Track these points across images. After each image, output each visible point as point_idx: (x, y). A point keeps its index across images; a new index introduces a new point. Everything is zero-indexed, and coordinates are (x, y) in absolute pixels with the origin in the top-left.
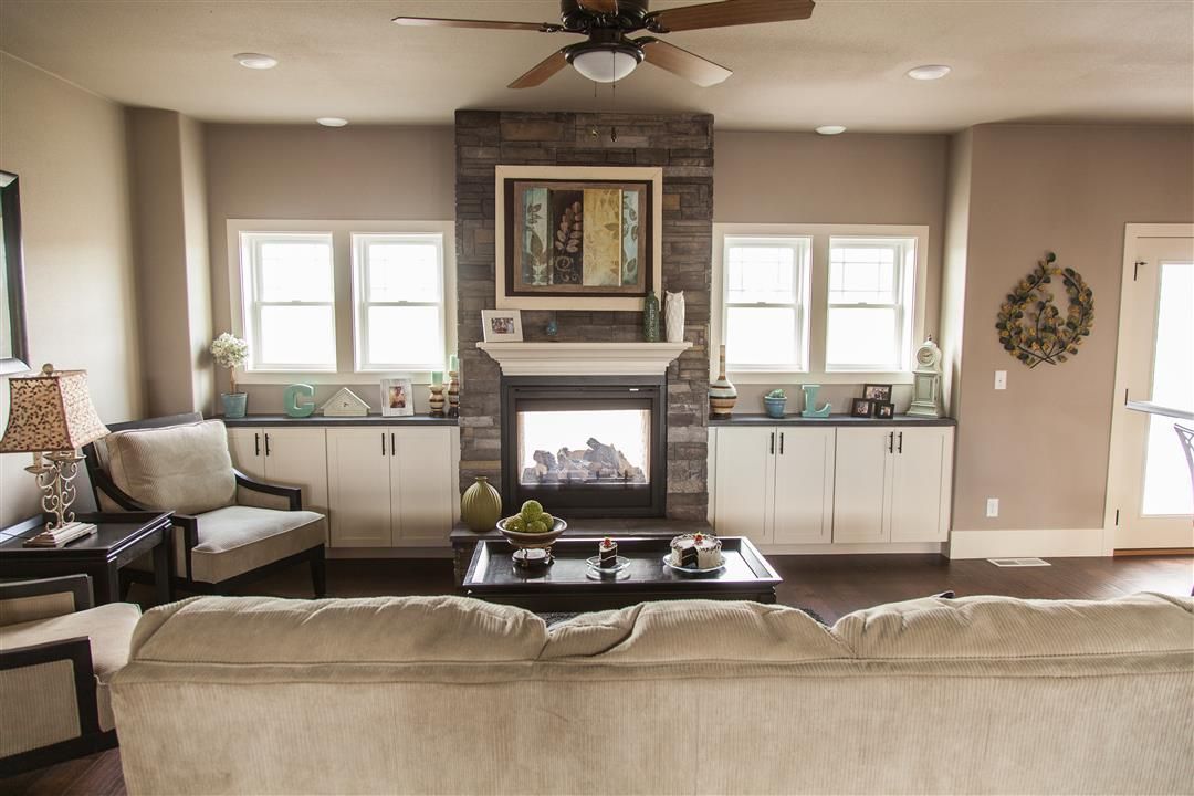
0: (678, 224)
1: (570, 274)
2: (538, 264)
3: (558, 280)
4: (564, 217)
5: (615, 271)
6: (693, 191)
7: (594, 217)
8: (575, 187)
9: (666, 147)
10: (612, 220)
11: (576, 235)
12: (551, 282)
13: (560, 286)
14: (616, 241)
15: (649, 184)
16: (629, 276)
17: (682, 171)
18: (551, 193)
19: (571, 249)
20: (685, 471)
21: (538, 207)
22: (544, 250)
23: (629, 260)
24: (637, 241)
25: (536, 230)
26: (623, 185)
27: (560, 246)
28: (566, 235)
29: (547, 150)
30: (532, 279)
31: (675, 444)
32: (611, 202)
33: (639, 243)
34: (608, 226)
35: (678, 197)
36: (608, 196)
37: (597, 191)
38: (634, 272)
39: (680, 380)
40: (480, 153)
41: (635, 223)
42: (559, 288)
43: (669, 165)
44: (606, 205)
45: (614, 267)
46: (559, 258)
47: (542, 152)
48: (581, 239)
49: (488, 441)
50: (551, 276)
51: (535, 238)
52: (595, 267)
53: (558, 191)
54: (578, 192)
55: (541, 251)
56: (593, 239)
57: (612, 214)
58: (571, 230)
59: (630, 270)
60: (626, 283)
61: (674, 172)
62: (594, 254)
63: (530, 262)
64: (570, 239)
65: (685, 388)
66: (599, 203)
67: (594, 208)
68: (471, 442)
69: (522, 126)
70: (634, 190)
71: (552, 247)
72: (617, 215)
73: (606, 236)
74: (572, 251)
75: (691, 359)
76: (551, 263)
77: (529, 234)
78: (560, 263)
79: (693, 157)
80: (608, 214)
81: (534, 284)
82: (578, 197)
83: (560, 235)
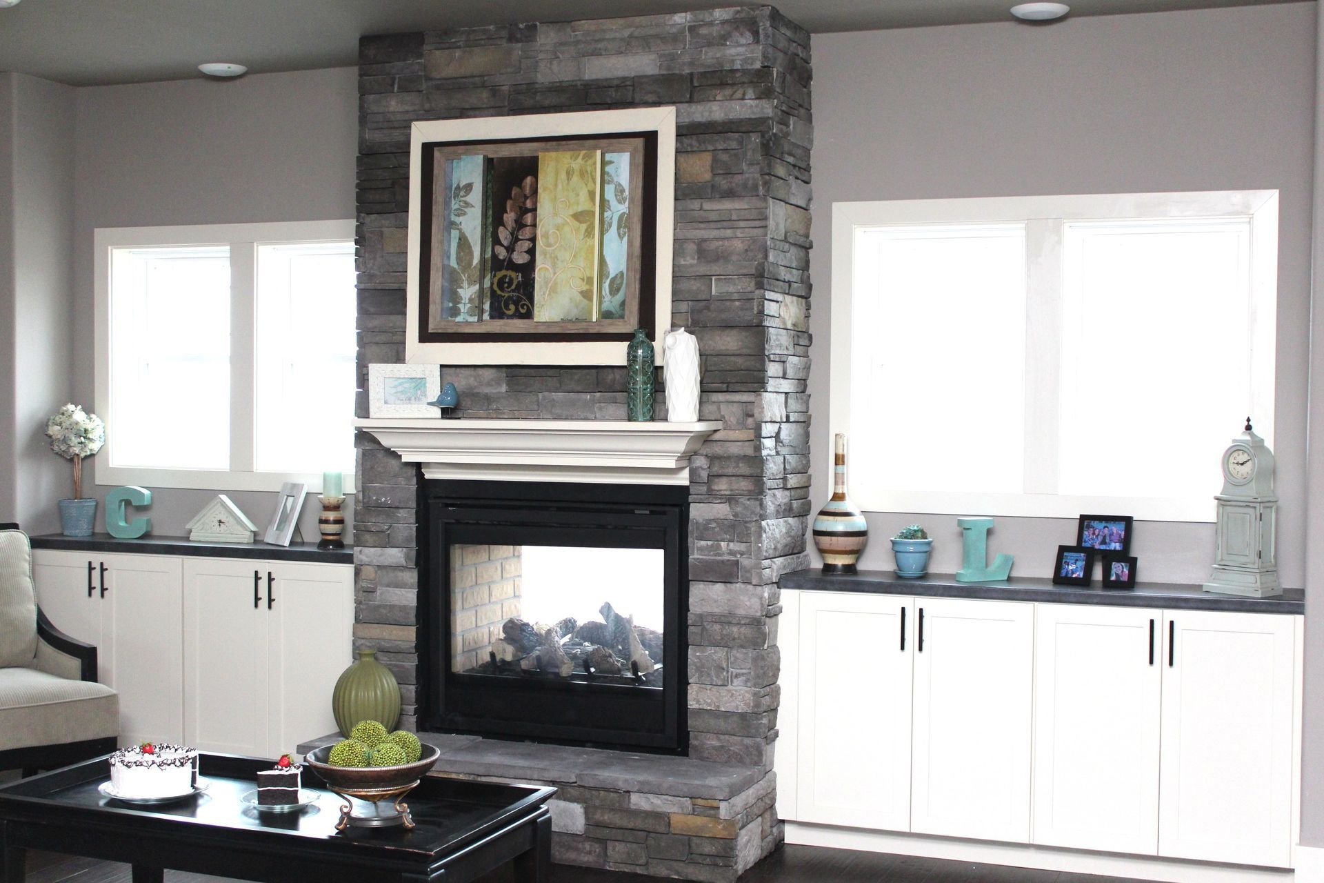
0: (707, 206)
1: (516, 304)
2: (465, 284)
3: (497, 313)
4: (509, 203)
5: (587, 295)
6: (734, 145)
7: (554, 200)
8: (525, 150)
9: (687, 71)
10: (584, 205)
11: (527, 233)
12: (486, 316)
13: (501, 322)
14: (589, 241)
15: (650, 139)
16: (611, 303)
17: (715, 110)
18: (489, 162)
19: (520, 258)
20: (720, 668)
21: (469, 187)
22: (476, 260)
23: (612, 275)
24: (626, 238)
25: (463, 227)
26: (604, 142)
27: (502, 253)
28: (512, 234)
29: (494, 91)
30: (455, 312)
31: (701, 616)
32: (582, 174)
33: (630, 244)
34: (579, 217)
35: (707, 157)
36: (577, 164)
37: (560, 154)
38: (619, 297)
39: (712, 496)
40: (393, 103)
41: (623, 208)
42: (498, 326)
43: (691, 101)
44: (575, 178)
45: (585, 288)
46: (500, 274)
47: (485, 95)
48: (533, 240)
49: (397, 591)
50: (487, 306)
51: (463, 242)
52: (554, 290)
53: (502, 160)
54: (531, 157)
55: (470, 263)
56: (552, 240)
57: (584, 195)
58: (520, 225)
59: (614, 290)
60: (606, 315)
61: (701, 112)
62: (554, 265)
63: (453, 280)
64: (517, 240)
65: (721, 510)
66: (563, 176)
67: (556, 185)
68: (370, 592)
69: (458, 54)
70: (623, 151)
71: (489, 255)
72: (592, 194)
73: (573, 234)
74: (520, 262)
75: (729, 458)
76: (487, 284)
77: (455, 234)
78: (501, 283)
79: (733, 85)
80: (578, 195)
81: (459, 319)
82: (530, 167)
83: (504, 235)
